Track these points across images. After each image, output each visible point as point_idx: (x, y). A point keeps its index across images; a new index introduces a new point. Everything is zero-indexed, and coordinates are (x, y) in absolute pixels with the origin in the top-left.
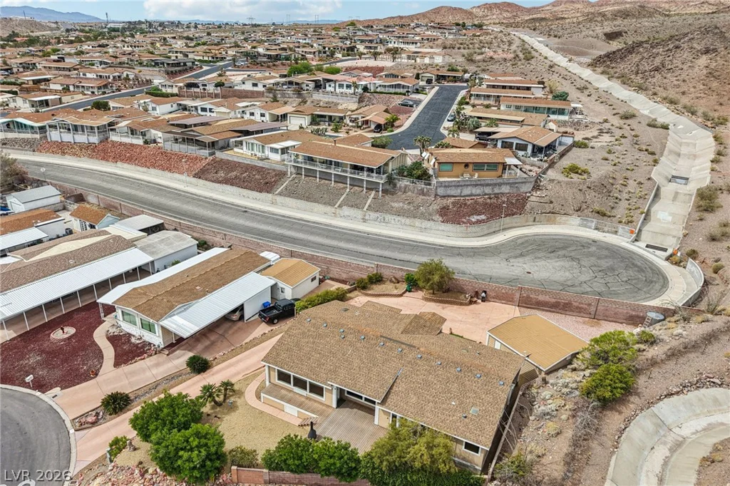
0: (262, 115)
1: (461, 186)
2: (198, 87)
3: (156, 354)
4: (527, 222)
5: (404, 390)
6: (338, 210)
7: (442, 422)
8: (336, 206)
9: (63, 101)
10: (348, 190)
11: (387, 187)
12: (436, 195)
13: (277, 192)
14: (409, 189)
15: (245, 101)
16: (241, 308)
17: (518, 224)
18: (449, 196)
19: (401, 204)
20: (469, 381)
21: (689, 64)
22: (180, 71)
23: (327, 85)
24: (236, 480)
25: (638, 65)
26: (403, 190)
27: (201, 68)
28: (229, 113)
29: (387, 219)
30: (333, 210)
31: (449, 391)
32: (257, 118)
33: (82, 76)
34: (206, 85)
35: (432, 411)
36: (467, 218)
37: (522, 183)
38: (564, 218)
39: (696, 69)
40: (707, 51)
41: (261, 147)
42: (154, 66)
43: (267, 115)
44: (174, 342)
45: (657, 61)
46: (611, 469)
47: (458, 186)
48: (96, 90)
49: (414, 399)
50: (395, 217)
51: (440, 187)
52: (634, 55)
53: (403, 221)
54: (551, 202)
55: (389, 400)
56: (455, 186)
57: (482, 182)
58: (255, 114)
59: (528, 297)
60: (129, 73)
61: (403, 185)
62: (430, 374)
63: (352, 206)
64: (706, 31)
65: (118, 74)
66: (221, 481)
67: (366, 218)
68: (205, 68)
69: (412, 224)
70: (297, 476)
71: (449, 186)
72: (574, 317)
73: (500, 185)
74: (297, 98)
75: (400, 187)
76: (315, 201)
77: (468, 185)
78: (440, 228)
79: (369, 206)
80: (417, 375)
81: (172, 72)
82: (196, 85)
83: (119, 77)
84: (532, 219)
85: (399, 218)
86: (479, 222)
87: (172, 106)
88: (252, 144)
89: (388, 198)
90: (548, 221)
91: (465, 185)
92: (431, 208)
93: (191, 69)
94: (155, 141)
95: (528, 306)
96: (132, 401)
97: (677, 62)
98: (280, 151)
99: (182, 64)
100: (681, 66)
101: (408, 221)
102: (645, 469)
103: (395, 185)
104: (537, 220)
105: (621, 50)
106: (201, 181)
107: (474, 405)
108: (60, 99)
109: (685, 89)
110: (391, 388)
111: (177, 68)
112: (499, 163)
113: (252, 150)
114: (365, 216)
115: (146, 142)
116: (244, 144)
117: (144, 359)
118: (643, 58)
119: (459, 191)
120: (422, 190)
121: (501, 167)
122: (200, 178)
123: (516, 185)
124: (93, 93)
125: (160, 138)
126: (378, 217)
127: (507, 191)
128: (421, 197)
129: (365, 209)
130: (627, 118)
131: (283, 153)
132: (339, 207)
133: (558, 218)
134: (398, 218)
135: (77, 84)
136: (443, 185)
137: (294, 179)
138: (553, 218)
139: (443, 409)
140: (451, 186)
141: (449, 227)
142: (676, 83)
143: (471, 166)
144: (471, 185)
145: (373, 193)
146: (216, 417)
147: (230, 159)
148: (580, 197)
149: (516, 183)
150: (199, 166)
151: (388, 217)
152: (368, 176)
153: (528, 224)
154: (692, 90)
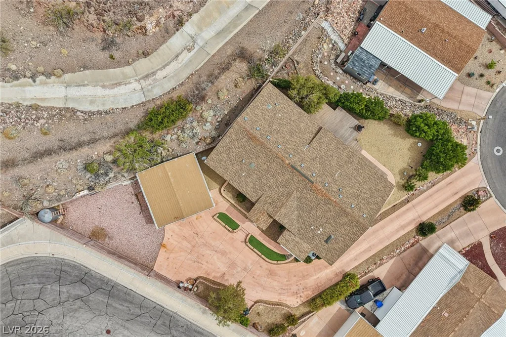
5: (307, 134)
7: (290, 105)
20: (265, 128)
31: (279, 124)
35: (293, 114)
46: (205, 61)
49: (302, 125)
55: (317, 130)
62: (287, 140)
80: (296, 142)
102: (180, 65)
107: (268, 110)
110: (314, 137)
139: (287, 113)
146: (412, 168)
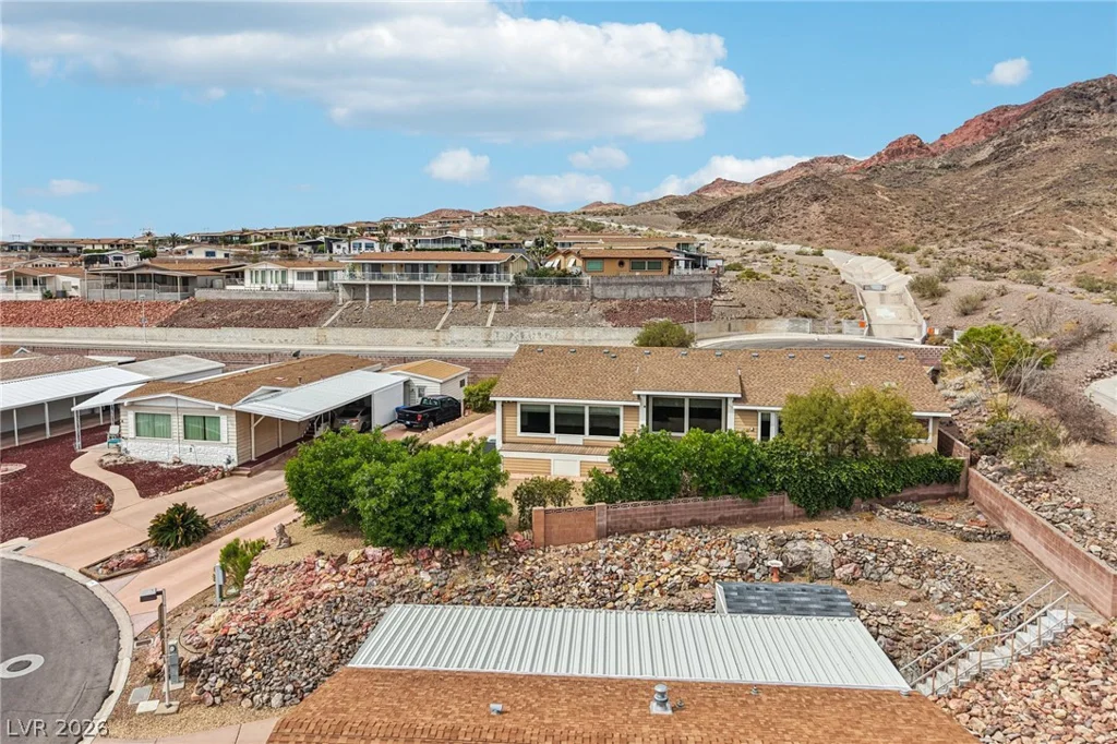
1: (624, 284)
2: (107, 262)
3: (223, 476)
4: (721, 331)
5: (763, 386)
6: (441, 334)
8: (438, 328)
10: (450, 308)
11: (515, 295)
12: (593, 298)
13: (325, 325)
14: (550, 294)
17: (710, 335)
18: (609, 299)
19: (544, 314)
20: (851, 363)
21: (802, 211)
23: (335, 247)
24: (542, 540)
25: (741, 220)
26: (540, 297)
29: (526, 335)
30: (433, 335)
31: (834, 376)
34: (121, 258)
37: (700, 282)
38: (767, 322)
39: (812, 216)
40: (816, 199)
41: (280, 274)
42: (9, 251)
44: (253, 459)
45: (763, 213)
47: (621, 284)
49: (787, 391)
50: (540, 330)
51: (597, 284)
52: (731, 212)
53: (554, 334)
54: (744, 306)
55: (748, 397)
56: (616, 284)
57: (651, 280)
61: (539, 289)
62: (788, 366)
63: (466, 324)
64: (804, 181)
66: (512, 544)
67: (492, 339)
69: (568, 337)
70: (660, 506)
71: (609, 284)
73: (673, 284)
75: (536, 293)
77: (632, 284)
78: (613, 336)
79: (493, 321)
80: (769, 370)
84: (727, 328)
85: (547, 330)
88: (263, 272)
89: (519, 309)
90: (747, 329)
91: (629, 283)
92: (590, 313)
94: (64, 294)
96: (213, 529)
97: (787, 211)
98: (316, 276)
99: (60, 249)
100: (794, 214)
101: (561, 333)
103: (526, 292)
104: (732, 328)
105: (713, 209)
106: (174, 330)
107: (884, 381)
109: (809, 235)
110: (742, 386)
112: (662, 259)
113: (263, 282)
114: (489, 335)
115: (48, 296)
116: (247, 275)
117: (202, 483)
118: (743, 213)
119: (622, 292)
120: (570, 292)
121: (666, 265)
122: (172, 326)
123: (693, 286)
125: (76, 288)
126: (512, 334)
127: (682, 295)
128: (570, 303)
129: (488, 325)
130: (766, 252)
131: (320, 279)
132: (443, 327)
133: (759, 323)
134: (545, 331)
136: (601, 281)
137: (351, 306)
138: (753, 324)
140: (612, 285)
141: (627, 333)
142: (795, 230)
143: (627, 264)
144: (636, 284)
145: (494, 307)
147: (223, 298)
148: (777, 300)
149: (693, 283)
150: (164, 313)
151: (529, 332)
152: (484, 280)
153: (722, 334)
154: (816, 235)
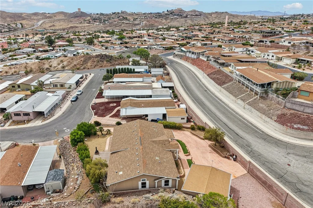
0: (273, 56)
1: (304, 106)
3: (119, 118)
5: (120, 154)
6: (237, 100)
7: (111, 169)
8: (237, 98)
9: (212, 44)
10: (248, 93)
11: (264, 95)
12: (285, 107)
13: (223, 86)
14: (273, 99)
15: (277, 50)
16: (147, 116)
18: (292, 109)
19: (264, 106)
22: (270, 35)
27: (283, 34)
28: (261, 54)
30: (235, 99)
31: (126, 163)
32: (270, 57)
33: (229, 36)
34: (267, 42)
36: (293, 124)
42: (260, 33)
43: (275, 57)
47: (302, 105)
48: (227, 41)
51: (288, 102)
56: (299, 105)
58: (270, 56)
59: (253, 170)
60: (246, 35)
61: (271, 96)
62: (131, 155)
63: (242, 100)
65: (242, 36)
68: (285, 34)
71: (294, 104)
72: (272, 196)
74: (306, 50)
76: (232, 94)
77: (309, 107)
78: (272, 124)
79: (249, 102)
80: (128, 153)
81: (266, 36)
82: (263, 42)
83: (242, 37)
86: (299, 129)
87: (243, 49)
89: (260, 101)
91: (307, 106)
92: (277, 112)
93: (278, 35)
95: (252, 175)
101: (259, 114)
103: (268, 96)
108: (212, 43)
111: (270, 34)
115: (207, 60)
116: (232, 65)
117: (116, 118)
119: (302, 109)
120: (279, 101)
124: (226, 42)
126: (249, 108)
128: (277, 105)
129: (246, 103)
134: (256, 112)
135: (223, 39)
136: (291, 102)
137: (234, 83)
140: (296, 104)
141: (277, 125)
145: (256, 97)
147: (223, 70)
151: (253, 110)
152: (256, 88)
